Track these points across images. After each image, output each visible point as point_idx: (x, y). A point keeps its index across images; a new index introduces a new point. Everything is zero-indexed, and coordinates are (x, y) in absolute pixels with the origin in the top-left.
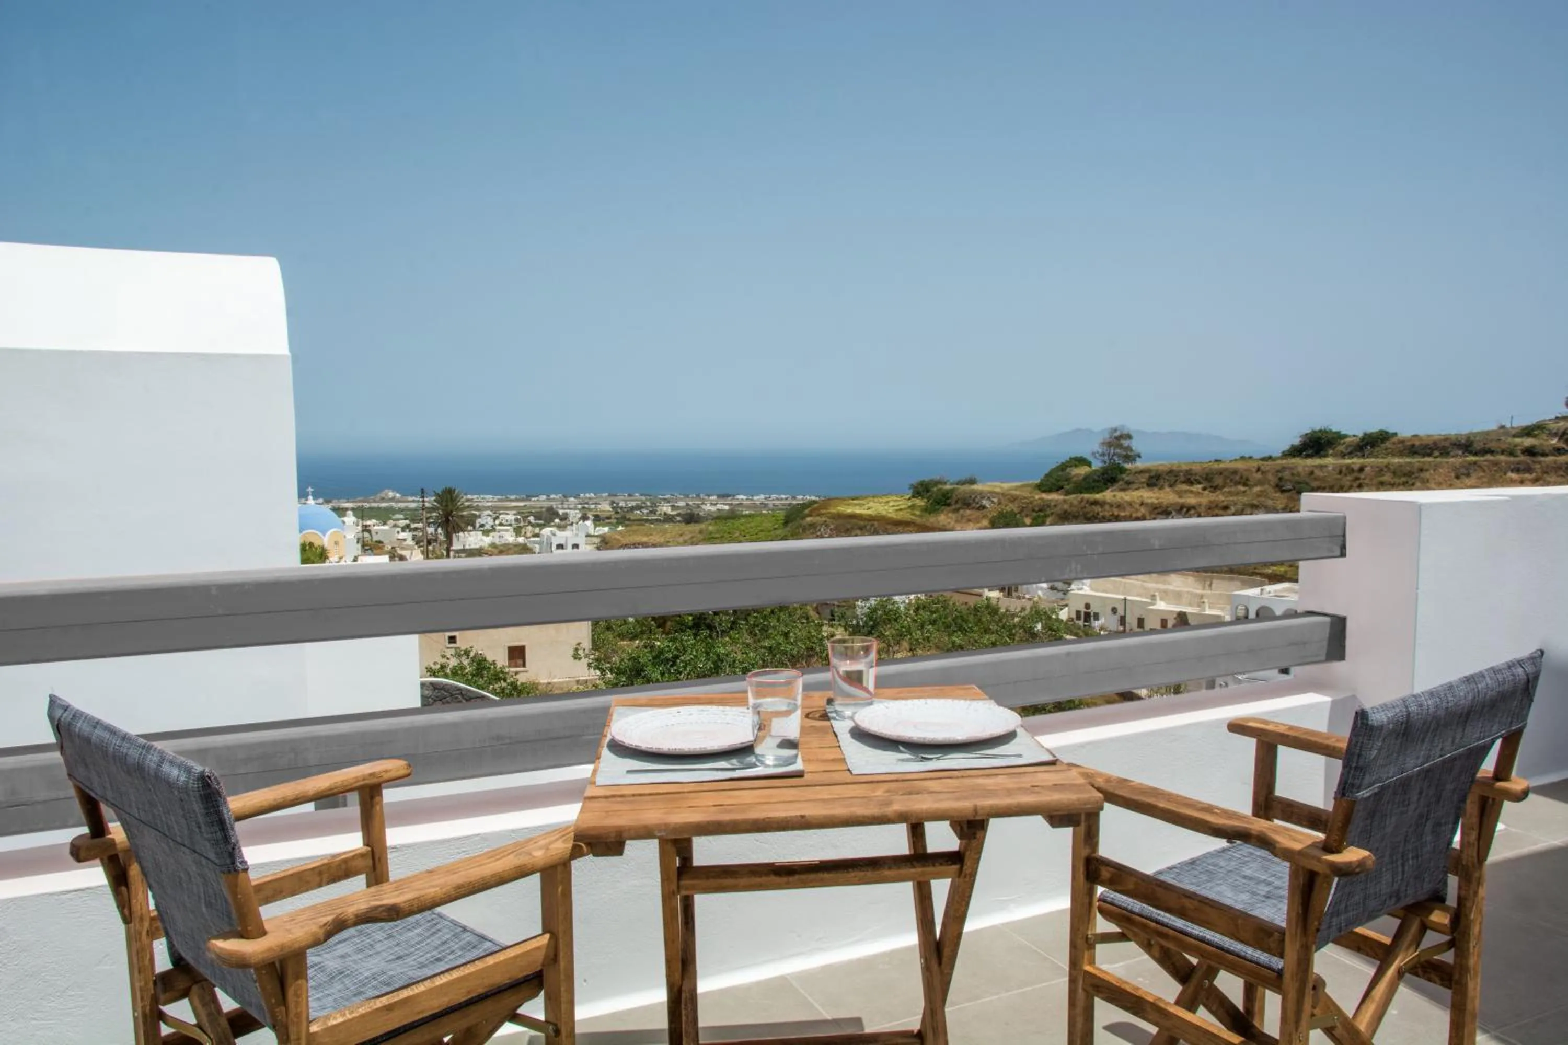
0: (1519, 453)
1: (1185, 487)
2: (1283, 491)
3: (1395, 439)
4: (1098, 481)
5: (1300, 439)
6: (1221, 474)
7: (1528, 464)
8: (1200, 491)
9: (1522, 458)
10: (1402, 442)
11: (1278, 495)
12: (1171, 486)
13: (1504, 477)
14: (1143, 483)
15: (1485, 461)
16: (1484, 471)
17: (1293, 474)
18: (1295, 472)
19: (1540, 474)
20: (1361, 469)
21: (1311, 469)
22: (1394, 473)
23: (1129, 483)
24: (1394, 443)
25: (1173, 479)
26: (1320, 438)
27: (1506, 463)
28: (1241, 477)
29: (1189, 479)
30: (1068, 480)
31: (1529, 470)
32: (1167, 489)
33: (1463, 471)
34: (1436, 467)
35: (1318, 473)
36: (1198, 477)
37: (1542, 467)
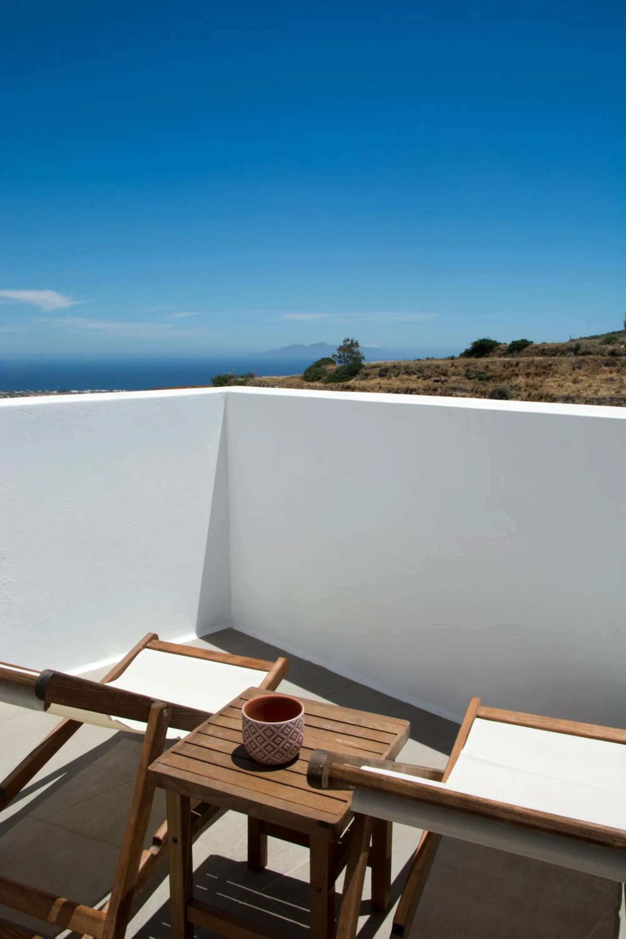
0: (606, 354)
1: (405, 377)
2: (470, 379)
3: (531, 346)
4: (346, 374)
5: (471, 346)
6: (429, 367)
7: (613, 361)
8: (415, 379)
9: (608, 357)
10: (537, 347)
11: (467, 381)
12: (396, 376)
13: (600, 368)
14: (376, 374)
15: (589, 359)
16: (589, 365)
17: (475, 368)
18: (476, 366)
19: (620, 367)
20: (517, 364)
21: (487, 364)
22: (537, 366)
23: (367, 375)
24: (532, 348)
25: (397, 372)
26: (484, 345)
27: (602, 360)
28: (442, 370)
29: (408, 371)
30: (324, 372)
31: (614, 364)
32: (394, 378)
33: (577, 365)
34: (561, 363)
35: (491, 367)
36: (413, 370)
37: (621, 363)
